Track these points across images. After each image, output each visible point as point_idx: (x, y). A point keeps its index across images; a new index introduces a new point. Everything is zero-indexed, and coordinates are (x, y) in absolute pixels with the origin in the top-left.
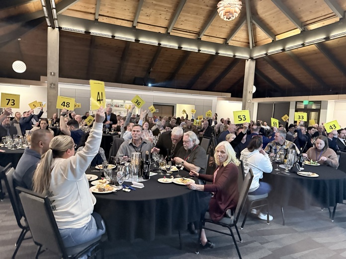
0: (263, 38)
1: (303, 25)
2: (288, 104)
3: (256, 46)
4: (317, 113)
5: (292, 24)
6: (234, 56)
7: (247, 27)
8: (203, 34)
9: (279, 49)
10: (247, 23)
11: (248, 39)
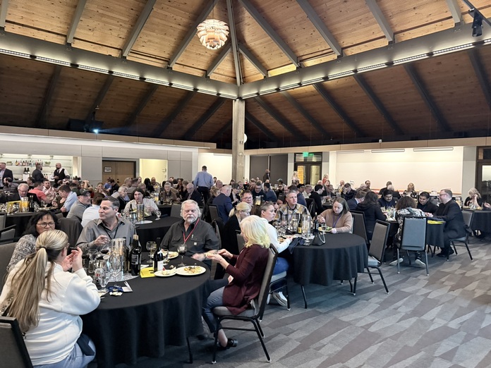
0: (253, 73)
1: (299, 60)
2: (285, 156)
3: (244, 82)
4: (319, 167)
5: (286, 58)
6: (218, 94)
7: (233, 57)
8: (174, 62)
9: (273, 87)
10: (232, 52)
11: (235, 73)
